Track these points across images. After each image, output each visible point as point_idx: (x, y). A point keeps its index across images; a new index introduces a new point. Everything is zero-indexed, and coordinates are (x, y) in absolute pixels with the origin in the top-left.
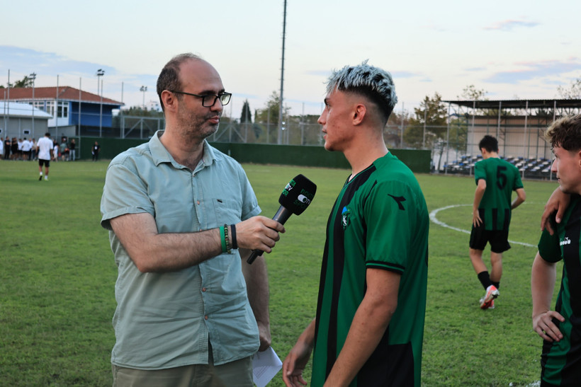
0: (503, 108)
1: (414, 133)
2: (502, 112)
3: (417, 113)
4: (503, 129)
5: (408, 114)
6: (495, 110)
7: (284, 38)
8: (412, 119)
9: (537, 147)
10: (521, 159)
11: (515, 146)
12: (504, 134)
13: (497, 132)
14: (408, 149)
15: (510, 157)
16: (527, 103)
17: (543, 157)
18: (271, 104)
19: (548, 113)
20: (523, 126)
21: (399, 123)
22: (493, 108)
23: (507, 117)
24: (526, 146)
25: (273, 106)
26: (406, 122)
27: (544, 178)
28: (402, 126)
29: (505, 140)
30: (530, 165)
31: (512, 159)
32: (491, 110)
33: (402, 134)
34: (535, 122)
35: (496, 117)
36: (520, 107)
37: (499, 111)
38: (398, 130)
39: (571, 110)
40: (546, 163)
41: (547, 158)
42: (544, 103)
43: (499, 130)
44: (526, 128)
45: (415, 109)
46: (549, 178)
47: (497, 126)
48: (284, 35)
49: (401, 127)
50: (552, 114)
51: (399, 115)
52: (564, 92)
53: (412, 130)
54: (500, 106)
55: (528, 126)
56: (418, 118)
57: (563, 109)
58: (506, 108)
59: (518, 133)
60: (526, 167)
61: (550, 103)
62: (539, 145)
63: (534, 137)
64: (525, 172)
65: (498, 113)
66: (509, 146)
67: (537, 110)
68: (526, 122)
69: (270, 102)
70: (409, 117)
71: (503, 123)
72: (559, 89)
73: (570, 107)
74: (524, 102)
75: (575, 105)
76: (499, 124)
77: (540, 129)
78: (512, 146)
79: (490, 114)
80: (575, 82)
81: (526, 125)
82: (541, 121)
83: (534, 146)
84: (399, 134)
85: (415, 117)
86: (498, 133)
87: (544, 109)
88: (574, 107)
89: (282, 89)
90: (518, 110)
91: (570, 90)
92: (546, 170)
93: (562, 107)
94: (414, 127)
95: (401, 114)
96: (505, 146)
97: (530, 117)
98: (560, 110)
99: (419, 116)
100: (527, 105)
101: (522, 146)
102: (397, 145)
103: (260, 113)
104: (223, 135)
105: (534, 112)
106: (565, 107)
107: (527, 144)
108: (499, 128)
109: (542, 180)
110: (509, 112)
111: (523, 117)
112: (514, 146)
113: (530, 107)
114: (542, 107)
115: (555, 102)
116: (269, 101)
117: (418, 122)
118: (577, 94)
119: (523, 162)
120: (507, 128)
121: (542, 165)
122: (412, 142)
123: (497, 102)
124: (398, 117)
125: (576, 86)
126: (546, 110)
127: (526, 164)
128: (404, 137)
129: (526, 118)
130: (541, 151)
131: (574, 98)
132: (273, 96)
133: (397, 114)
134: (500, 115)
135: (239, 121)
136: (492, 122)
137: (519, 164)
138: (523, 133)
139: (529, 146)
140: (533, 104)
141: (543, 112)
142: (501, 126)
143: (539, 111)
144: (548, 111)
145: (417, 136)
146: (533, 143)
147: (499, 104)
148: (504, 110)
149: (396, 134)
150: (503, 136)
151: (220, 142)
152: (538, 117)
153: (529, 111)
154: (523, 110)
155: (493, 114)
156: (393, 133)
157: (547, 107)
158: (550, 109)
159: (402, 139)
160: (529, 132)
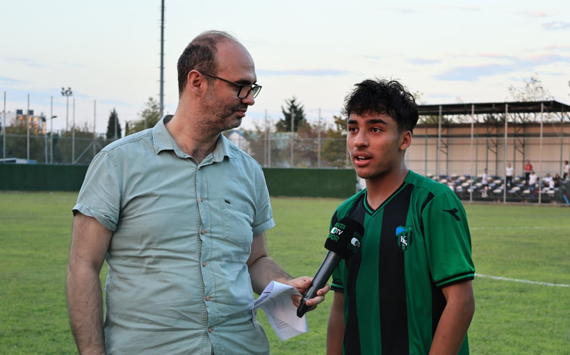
0: (443, 114)
1: (335, 147)
2: (443, 119)
3: (336, 122)
4: (445, 140)
5: (325, 124)
6: (435, 117)
7: (162, 28)
8: (331, 131)
9: (487, 161)
10: (468, 178)
11: (461, 161)
12: (447, 147)
13: (437, 144)
14: (327, 168)
15: (454, 175)
16: (473, 107)
17: (494, 174)
18: (147, 115)
19: (499, 119)
20: (469, 136)
21: (315, 136)
22: (431, 114)
23: (448, 125)
24: (474, 161)
25: (150, 117)
26: (323, 135)
27: (496, 200)
28: (319, 139)
29: (447, 154)
30: (479, 184)
31: (457, 178)
32: (428, 117)
33: (319, 150)
34: (483, 131)
35: (436, 126)
36: (465, 113)
37: (440, 117)
38: (314, 144)
39: (526, 114)
40: (498, 182)
41: (499, 175)
42: (494, 107)
43: (440, 142)
44: (472, 138)
45: (335, 117)
46: (502, 200)
47: (437, 136)
48: (163, 24)
49: (318, 141)
50: (503, 120)
51: (315, 126)
52: (516, 93)
53: (332, 144)
54: (440, 111)
55: (475, 136)
56: (338, 129)
57: (517, 114)
58: (448, 114)
59: (464, 144)
60: (474, 187)
61: (500, 107)
62: (489, 159)
63: (482, 149)
64: (473, 193)
65: (438, 120)
66: (453, 161)
67: (485, 115)
68: (472, 131)
69: (145, 112)
70: (327, 128)
71: (445, 132)
72: (511, 89)
73: (524, 111)
74: (469, 105)
75: (531, 108)
76: (440, 134)
77: (489, 139)
78: (455, 161)
79: (428, 122)
80: (529, 81)
81: (472, 134)
82: (490, 129)
83: (483, 161)
84: (315, 150)
85: (335, 128)
86: (439, 146)
87: (494, 115)
88: (529, 112)
89: (162, 95)
90: (462, 116)
91: (524, 91)
92: (498, 191)
93: (514, 112)
94: (333, 140)
95: (317, 124)
96: (447, 161)
97: (478, 125)
98: (513, 115)
99: (340, 126)
100: (473, 110)
101: (469, 161)
102: (313, 164)
103: (133, 126)
104: (84, 156)
105: (481, 118)
106: (519, 112)
107: (475, 159)
108: (440, 139)
109: (494, 202)
110: (451, 119)
111: (468, 125)
112: (458, 161)
113: (476, 113)
114: (491, 112)
115: (507, 106)
116: (144, 110)
117: (339, 133)
118: (532, 95)
119: (470, 181)
120: (450, 139)
121: (493, 185)
122: (332, 160)
123: (436, 107)
124: (314, 128)
125: (531, 86)
126: (495, 116)
127: (474, 184)
128: (322, 153)
129: (472, 126)
130: (492, 167)
131: (528, 100)
132: (148, 103)
133: (311, 125)
134: (440, 123)
135: (105, 137)
136: (431, 131)
137: (465, 184)
138: (469, 144)
139: (477, 161)
140: (481, 108)
141: (493, 118)
142: (443, 136)
143: (488, 118)
144: (498, 117)
145: (338, 151)
146: (482, 157)
147: (438, 109)
148: (445, 116)
149: (311, 149)
150: (445, 150)
151: (79, 164)
152: (487, 124)
153: (475, 116)
154: (468, 116)
155: (433, 122)
156: (307, 148)
157: (497, 112)
158: (500, 115)
159: (319, 156)
160: (477, 144)
